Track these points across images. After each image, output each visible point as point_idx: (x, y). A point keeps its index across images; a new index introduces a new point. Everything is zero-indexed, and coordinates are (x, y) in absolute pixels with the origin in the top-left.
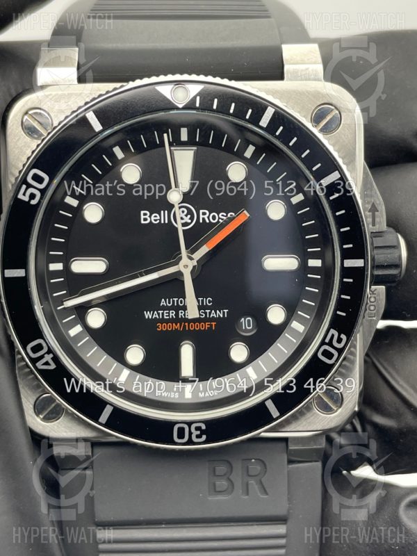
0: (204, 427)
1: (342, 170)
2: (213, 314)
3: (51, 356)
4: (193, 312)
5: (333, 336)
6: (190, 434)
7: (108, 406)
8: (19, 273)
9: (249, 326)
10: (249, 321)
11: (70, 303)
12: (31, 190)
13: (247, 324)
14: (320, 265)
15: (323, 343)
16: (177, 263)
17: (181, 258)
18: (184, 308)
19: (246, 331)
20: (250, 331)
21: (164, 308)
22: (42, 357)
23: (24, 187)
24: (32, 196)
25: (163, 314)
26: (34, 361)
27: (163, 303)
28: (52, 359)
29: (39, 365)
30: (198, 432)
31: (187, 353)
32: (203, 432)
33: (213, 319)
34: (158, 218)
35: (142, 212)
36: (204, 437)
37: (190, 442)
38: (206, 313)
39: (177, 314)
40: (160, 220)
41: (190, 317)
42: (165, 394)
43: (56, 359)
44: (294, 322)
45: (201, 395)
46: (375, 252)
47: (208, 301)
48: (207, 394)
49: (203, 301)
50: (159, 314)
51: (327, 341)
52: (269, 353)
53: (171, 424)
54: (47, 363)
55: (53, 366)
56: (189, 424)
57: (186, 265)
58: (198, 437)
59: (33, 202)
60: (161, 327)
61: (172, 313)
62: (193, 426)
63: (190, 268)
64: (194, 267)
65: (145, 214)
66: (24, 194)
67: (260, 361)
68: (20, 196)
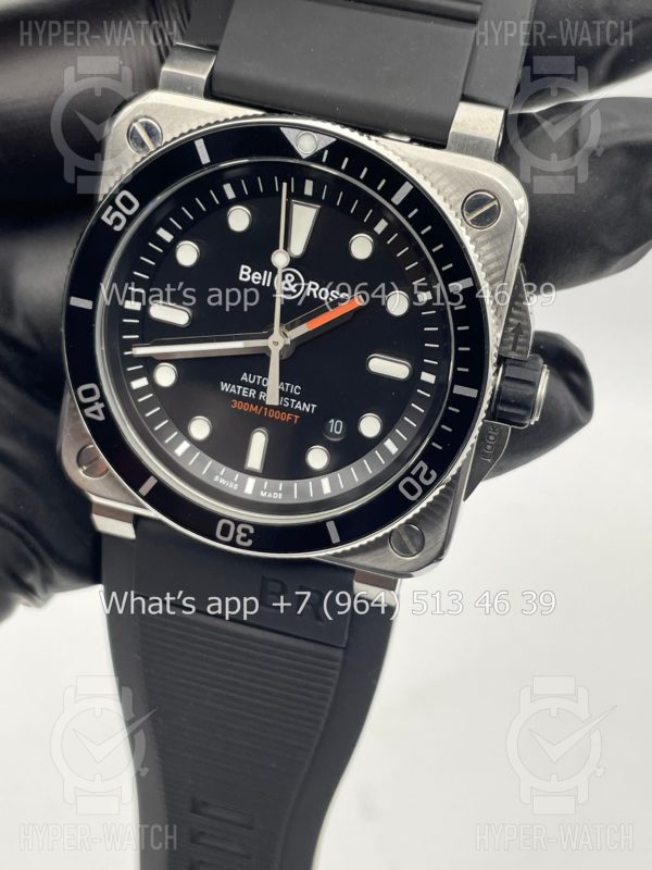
0: (252, 531)
1: (477, 278)
2: (298, 406)
3: (102, 405)
4: (272, 397)
5: (421, 469)
6: (236, 534)
7: (152, 478)
8: (86, 304)
9: (338, 430)
10: (339, 424)
11: (140, 351)
12: (117, 214)
13: (336, 427)
14: (433, 382)
15: (408, 474)
16: (266, 337)
17: (271, 333)
18: (265, 390)
19: (334, 435)
20: (337, 436)
21: (244, 384)
22: (92, 404)
23: (110, 208)
24: (117, 221)
25: (241, 390)
26: (83, 406)
27: (244, 377)
28: (103, 409)
29: (88, 411)
30: (245, 535)
31: (259, 442)
32: (249, 536)
33: (298, 412)
34: (260, 278)
35: (243, 267)
36: (250, 542)
37: (233, 543)
38: (290, 402)
39: (257, 395)
40: (261, 281)
41: (268, 403)
42: (222, 481)
43: (106, 410)
44: (389, 440)
45: (263, 494)
46: (505, 383)
47: (295, 389)
48: (270, 495)
49: (290, 387)
50: (237, 389)
51: (413, 472)
52: (352, 469)
53: (216, 517)
54: (95, 412)
55: (101, 417)
56: (237, 522)
57: (277, 341)
58: (243, 539)
59: (117, 228)
60: (236, 404)
61: (253, 393)
62: (240, 527)
63: (281, 346)
64: (285, 346)
65: (245, 270)
66: (109, 217)
67: (338, 475)
68: (104, 218)
